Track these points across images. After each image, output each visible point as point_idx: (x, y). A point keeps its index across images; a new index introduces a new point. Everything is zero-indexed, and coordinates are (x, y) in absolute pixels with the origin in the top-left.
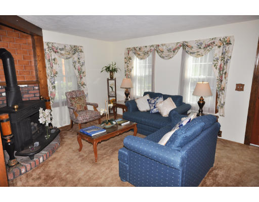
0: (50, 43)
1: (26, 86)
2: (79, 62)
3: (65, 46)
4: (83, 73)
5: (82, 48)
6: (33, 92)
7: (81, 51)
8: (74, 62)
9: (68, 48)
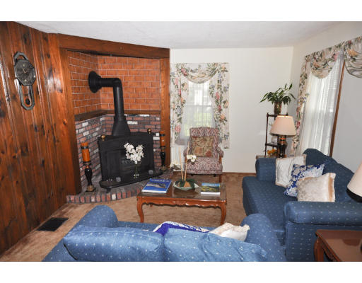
0: (180, 64)
1: (148, 115)
2: (219, 87)
3: (200, 66)
4: (225, 102)
5: (226, 65)
6: (154, 123)
7: (225, 70)
8: (212, 87)
9: (204, 68)
